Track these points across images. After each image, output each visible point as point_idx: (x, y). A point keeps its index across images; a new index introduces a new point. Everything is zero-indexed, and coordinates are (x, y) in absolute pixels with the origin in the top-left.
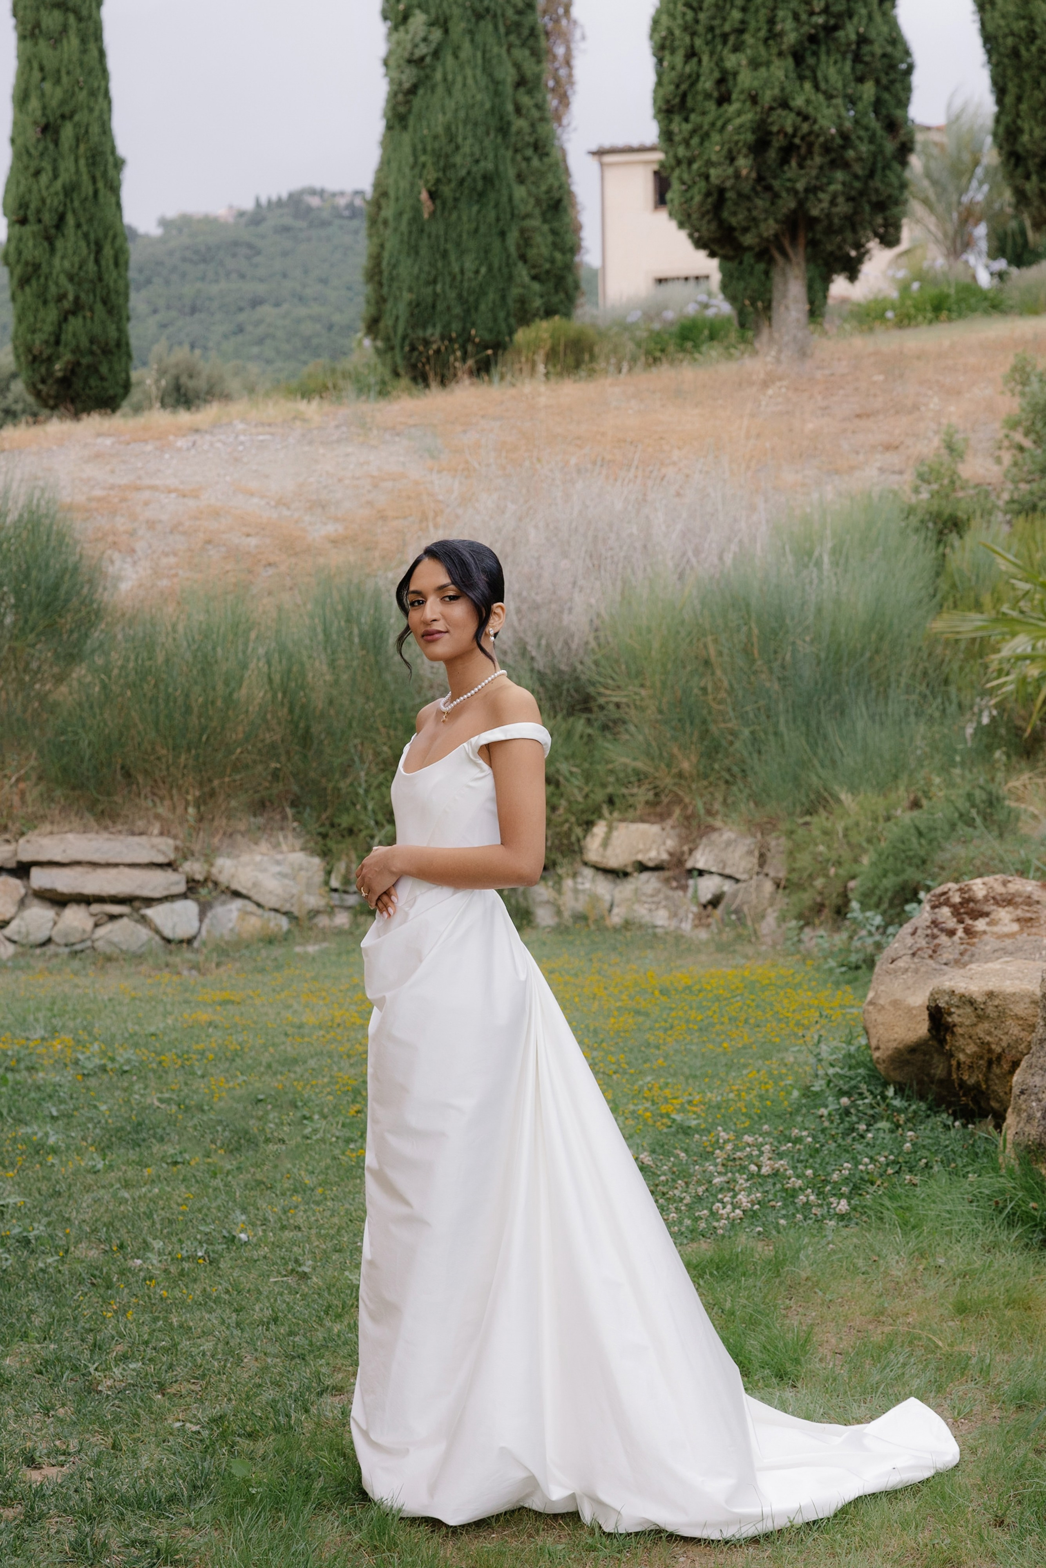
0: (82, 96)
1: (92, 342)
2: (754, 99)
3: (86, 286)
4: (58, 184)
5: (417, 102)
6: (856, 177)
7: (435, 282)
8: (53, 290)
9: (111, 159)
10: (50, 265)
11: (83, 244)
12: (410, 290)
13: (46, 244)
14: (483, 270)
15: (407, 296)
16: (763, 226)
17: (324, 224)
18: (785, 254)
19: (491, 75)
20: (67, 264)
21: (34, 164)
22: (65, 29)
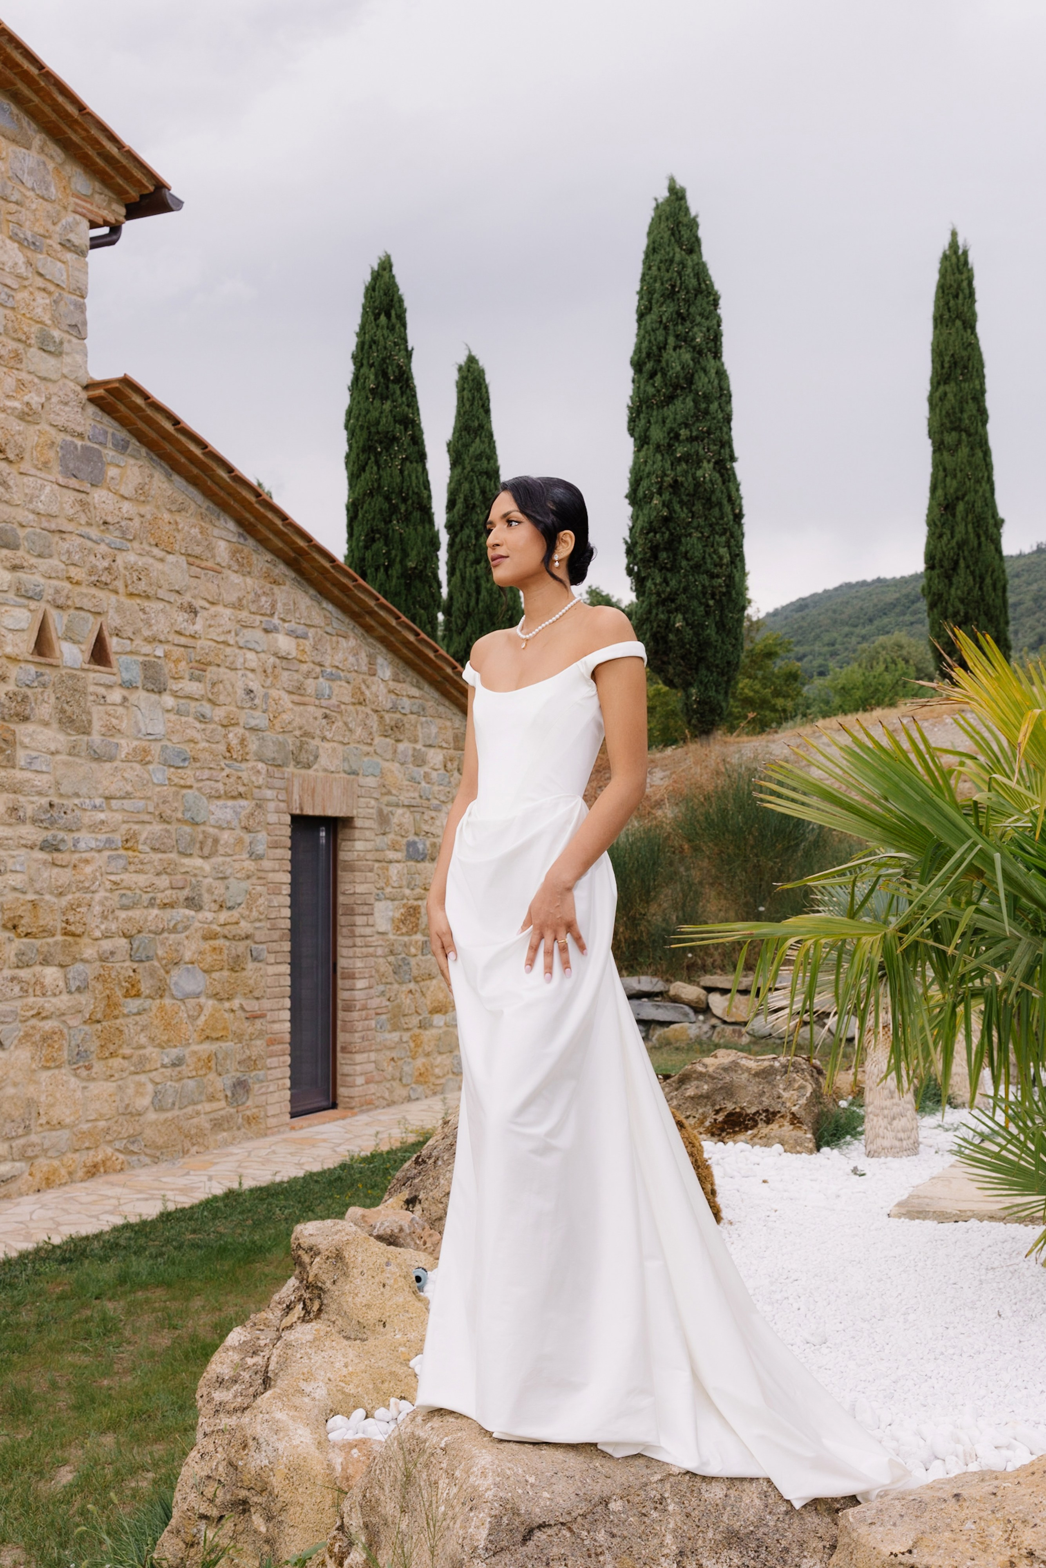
0: (971, 483)
3: (973, 605)
8: (951, 610)
9: (991, 521)
11: (970, 578)
13: (946, 581)
20: (959, 592)
21: (938, 531)
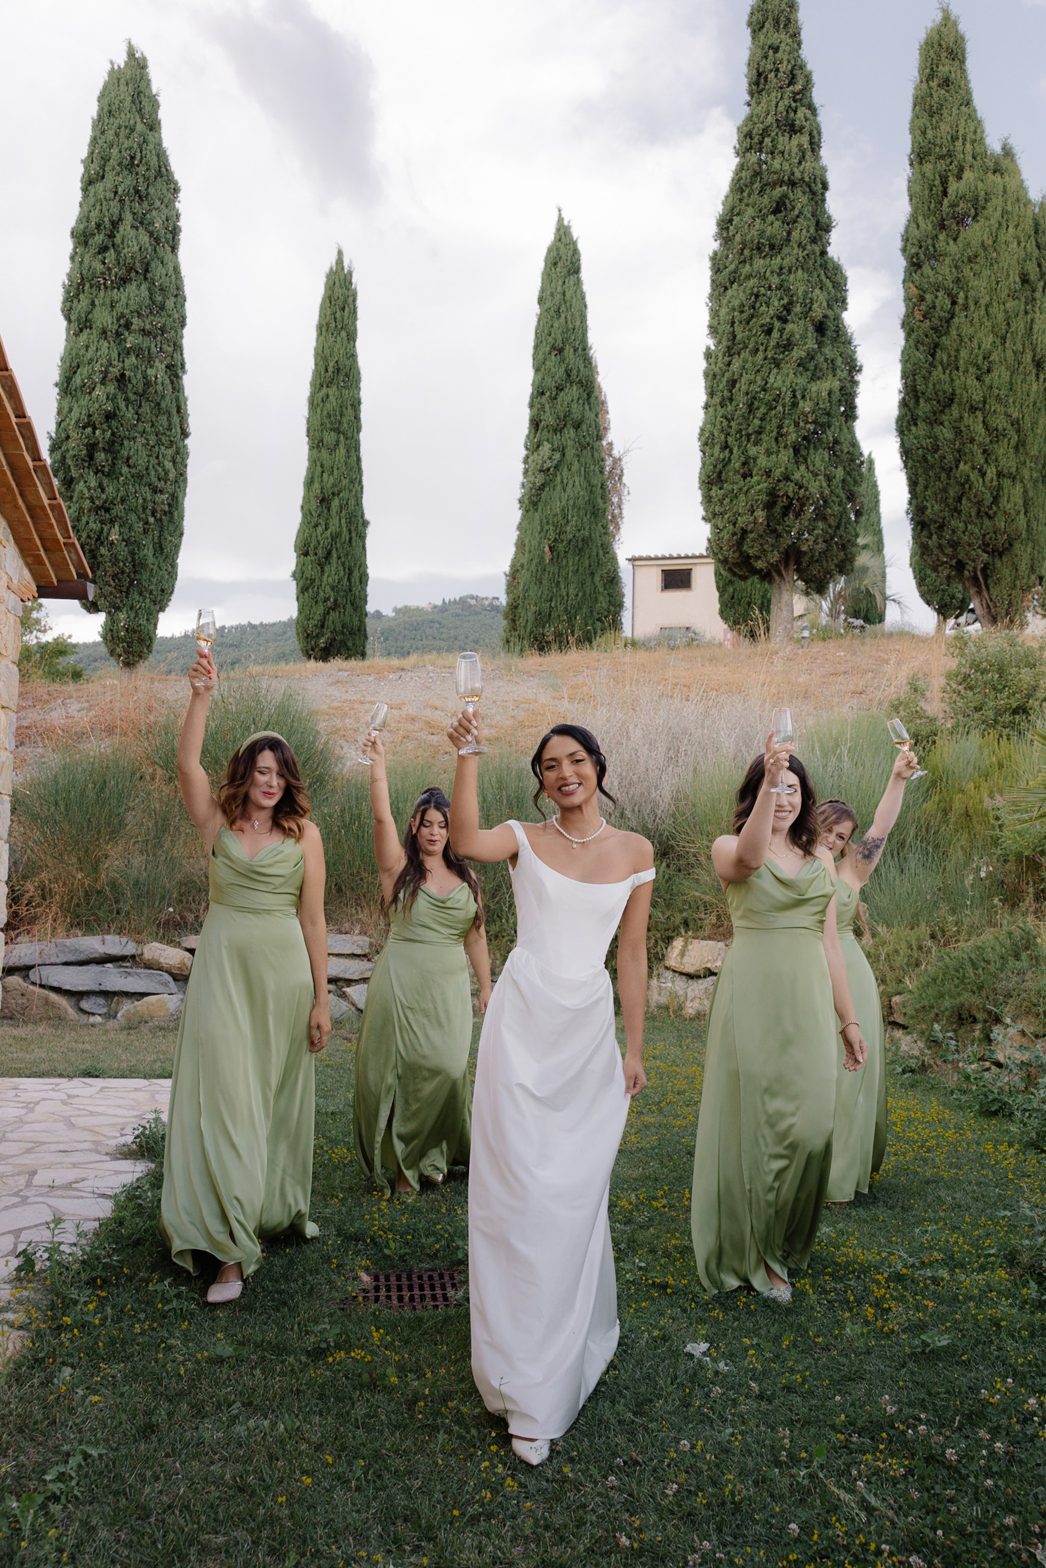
0: (345, 482)
1: (343, 627)
2: (768, 474)
3: (342, 593)
4: (328, 533)
5: (544, 495)
6: (830, 526)
7: (551, 601)
8: (321, 595)
9: (361, 521)
10: (321, 581)
11: (341, 569)
12: (536, 604)
13: (319, 568)
14: (580, 594)
15: (533, 608)
16: (770, 555)
17: (476, 613)
18: (780, 575)
19: (589, 482)
20: (330, 580)
21: (314, 521)
22: (337, 444)
